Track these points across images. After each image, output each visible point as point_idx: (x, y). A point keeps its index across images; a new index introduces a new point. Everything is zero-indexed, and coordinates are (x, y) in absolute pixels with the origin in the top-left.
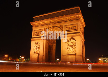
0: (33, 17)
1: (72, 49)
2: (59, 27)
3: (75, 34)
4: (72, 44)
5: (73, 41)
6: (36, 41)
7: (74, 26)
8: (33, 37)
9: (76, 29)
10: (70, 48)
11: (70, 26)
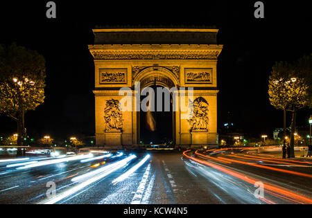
0: (94, 30)
1: (201, 121)
2: (171, 71)
3: (207, 91)
4: (200, 112)
5: (204, 104)
6: (109, 98)
7: (204, 71)
8: (97, 85)
9: (209, 80)
10: (198, 119)
11: (197, 72)
